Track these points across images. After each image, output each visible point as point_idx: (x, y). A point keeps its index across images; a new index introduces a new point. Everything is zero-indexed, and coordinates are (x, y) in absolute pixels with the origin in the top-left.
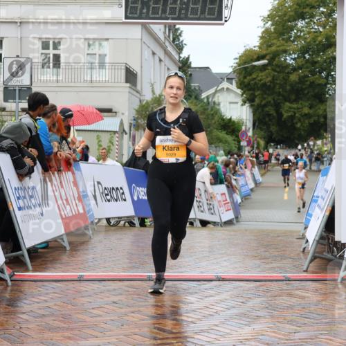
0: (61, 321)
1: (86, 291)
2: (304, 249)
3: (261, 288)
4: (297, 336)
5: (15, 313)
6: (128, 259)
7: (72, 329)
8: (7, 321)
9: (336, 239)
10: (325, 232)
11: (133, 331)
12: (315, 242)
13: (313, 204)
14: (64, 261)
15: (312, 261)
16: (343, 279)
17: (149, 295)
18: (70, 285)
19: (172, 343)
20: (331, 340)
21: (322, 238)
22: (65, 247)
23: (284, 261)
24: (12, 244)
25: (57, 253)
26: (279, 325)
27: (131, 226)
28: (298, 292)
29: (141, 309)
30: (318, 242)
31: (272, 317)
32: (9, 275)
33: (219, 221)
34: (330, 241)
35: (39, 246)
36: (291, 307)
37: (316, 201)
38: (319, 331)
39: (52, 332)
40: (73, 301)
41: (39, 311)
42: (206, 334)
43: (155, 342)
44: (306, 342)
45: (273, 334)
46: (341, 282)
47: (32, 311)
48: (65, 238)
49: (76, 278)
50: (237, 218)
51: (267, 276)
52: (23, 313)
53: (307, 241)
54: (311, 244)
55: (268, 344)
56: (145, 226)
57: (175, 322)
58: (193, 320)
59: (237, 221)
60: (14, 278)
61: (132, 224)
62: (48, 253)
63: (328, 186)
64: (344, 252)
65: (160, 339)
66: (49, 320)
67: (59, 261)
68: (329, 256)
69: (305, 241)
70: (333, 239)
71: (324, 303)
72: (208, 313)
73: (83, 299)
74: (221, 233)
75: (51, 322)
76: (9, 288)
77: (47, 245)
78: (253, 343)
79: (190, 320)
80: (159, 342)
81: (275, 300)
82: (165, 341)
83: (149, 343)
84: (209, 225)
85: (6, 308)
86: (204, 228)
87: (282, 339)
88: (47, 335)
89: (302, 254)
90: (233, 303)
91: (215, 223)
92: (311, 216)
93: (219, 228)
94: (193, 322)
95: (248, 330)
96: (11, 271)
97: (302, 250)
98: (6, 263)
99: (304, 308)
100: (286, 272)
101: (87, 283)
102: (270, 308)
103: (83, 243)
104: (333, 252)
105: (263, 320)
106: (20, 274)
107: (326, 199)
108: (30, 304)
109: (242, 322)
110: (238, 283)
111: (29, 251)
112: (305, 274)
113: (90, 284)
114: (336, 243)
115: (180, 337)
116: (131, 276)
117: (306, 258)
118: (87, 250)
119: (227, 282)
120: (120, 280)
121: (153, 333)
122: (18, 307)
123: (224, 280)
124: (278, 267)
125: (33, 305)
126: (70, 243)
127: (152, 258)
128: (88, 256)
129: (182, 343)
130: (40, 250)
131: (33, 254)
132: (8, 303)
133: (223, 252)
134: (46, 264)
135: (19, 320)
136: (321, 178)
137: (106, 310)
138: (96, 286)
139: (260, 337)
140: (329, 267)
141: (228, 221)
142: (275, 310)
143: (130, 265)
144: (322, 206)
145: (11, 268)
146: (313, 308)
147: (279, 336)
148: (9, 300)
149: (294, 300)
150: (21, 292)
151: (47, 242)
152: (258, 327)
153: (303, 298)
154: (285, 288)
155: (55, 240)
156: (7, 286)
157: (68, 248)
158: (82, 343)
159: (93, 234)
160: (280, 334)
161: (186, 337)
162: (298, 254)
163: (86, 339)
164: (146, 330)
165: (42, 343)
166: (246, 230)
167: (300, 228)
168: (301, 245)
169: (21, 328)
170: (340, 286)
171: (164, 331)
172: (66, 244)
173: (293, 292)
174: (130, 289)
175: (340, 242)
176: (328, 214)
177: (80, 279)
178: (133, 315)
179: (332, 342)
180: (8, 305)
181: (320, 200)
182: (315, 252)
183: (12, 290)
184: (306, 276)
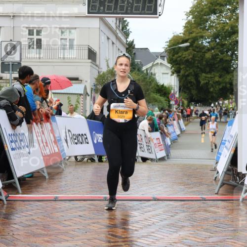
0: (42, 229)
1: (60, 208)
2: (216, 178)
3: (185, 206)
4: (211, 240)
5: (9, 224)
6: (90, 185)
7: (50, 235)
8: (3, 229)
9: (238, 171)
10: (230, 166)
11: (93, 236)
12: (224, 173)
13: (222, 146)
14: (44, 186)
15: (221, 186)
16: (243, 199)
17: (105, 211)
18: (49, 203)
19: (121, 245)
20: (235, 243)
21: (228, 170)
22: (45, 177)
23: (201, 187)
24: (7, 174)
25: (39, 181)
26: (198, 232)
27: (92, 161)
28: (211, 209)
29: (100, 221)
30: (226, 173)
31: (193, 226)
32: (5, 196)
33: (155, 158)
34: (234, 172)
35: (26, 176)
36: (206, 219)
37: (224, 144)
38: (226, 236)
39: (35, 238)
40: (51, 215)
41: (27, 223)
42: (146, 239)
43: (109, 244)
44: (217, 245)
45: (194, 239)
46: (242, 202)
47: (21, 222)
48: (45, 170)
49: (53, 199)
50: (168, 155)
51: (189, 197)
52: (15, 224)
53: (218, 172)
54: (220, 174)
55: (190, 246)
56: (102, 161)
57: (123, 230)
58: (137, 228)
59: (168, 158)
60: (9, 199)
61: (93, 160)
62: (33, 180)
63: (233, 133)
64: (244, 180)
65: (113, 242)
66: (34, 229)
67: (41, 187)
68: (234, 183)
69: (216, 172)
70: (237, 170)
71: (230, 216)
72: (147, 223)
73: (58, 214)
74: (156, 166)
75: (35, 230)
76: (5, 206)
77: (32, 175)
78: (179, 245)
79: (134, 228)
80: (112, 244)
81: (195, 214)
82: (116, 244)
83: (105, 245)
84: (148, 161)
85: (3, 220)
86: (144, 163)
87: (200, 242)
88: (32, 239)
89: (214, 182)
90: (165, 217)
91: (152, 159)
92: (220, 154)
93: (155, 163)
94: (136, 230)
95: (175, 235)
96: (6, 193)
97: (214, 179)
98: (3, 188)
99: (215, 220)
100: (203, 194)
101: (61, 202)
102: (191, 219)
103: (58, 174)
104: (236, 180)
105: (186, 229)
106: (12, 196)
107: (231, 142)
108: (20, 217)
109: (171, 230)
110: (168, 202)
111: (19, 179)
112: (216, 196)
113: (63, 203)
114: (239, 174)
115: (127, 241)
116: (92, 197)
117: (217, 185)
118: (61, 178)
119: (160, 202)
120: (84, 200)
121: (108, 238)
122: (11, 219)
123: (158, 200)
124: (197, 191)
125: (22, 218)
126: (49, 174)
127: (107, 184)
128: (62, 184)
129: (128, 245)
130: (27, 179)
131: (22, 182)
132: (4, 216)
133: (158, 180)
134: (31, 189)
135: (12, 229)
136: (228, 128)
137: (74, 222)
138: (67, 204)
139: (185, 241)
140: (234, 191)
141: (161, 158)
142: (195, 222)
143: (91, 190)
144: (228, 147)
145: (7, 192)
146: (222, 220)
147: (198, 240)
148: (5, 214)
149: (208, 214)
150: (14, 209)
151: (32, 173)
152: (182, 233)
153: (215, 213)
154: (202, 206)
155: (38, 172)
156: (4, 204)
157: (47, 177)
158: (57, 245)
159: (65, 167)
160: (198, 239)
161: (132, 241)
162: (212, 182)
163: (60, 242)
164: (103, 236)
165: (29, 245)
166: (174, 165)
167: (213, 163)
168: (213, 175)
169: (13, 234)
170: (241, 204)
171: (116, 236)
172: (46, 175)
173: (208, 209)
174: (92, 207)
175: (241, 173)
176: (232, 153)
177: (56, 200)
178: (93, 225)
179: (235, 244)
180: (5, 218)
181: (227, 143)
182: (223, 180)
183: (7, 208)
184: (217, 197)
